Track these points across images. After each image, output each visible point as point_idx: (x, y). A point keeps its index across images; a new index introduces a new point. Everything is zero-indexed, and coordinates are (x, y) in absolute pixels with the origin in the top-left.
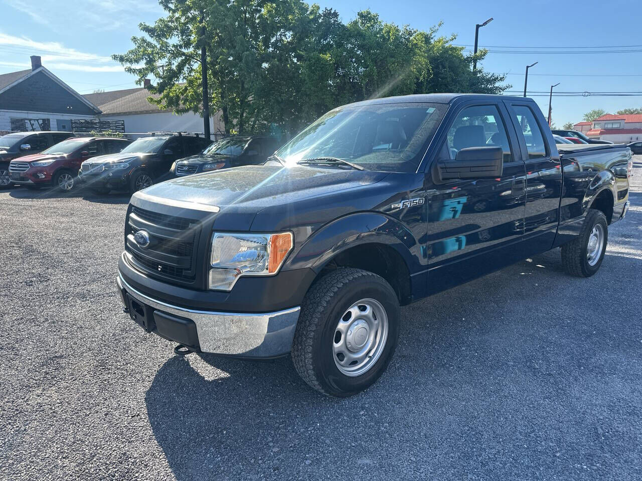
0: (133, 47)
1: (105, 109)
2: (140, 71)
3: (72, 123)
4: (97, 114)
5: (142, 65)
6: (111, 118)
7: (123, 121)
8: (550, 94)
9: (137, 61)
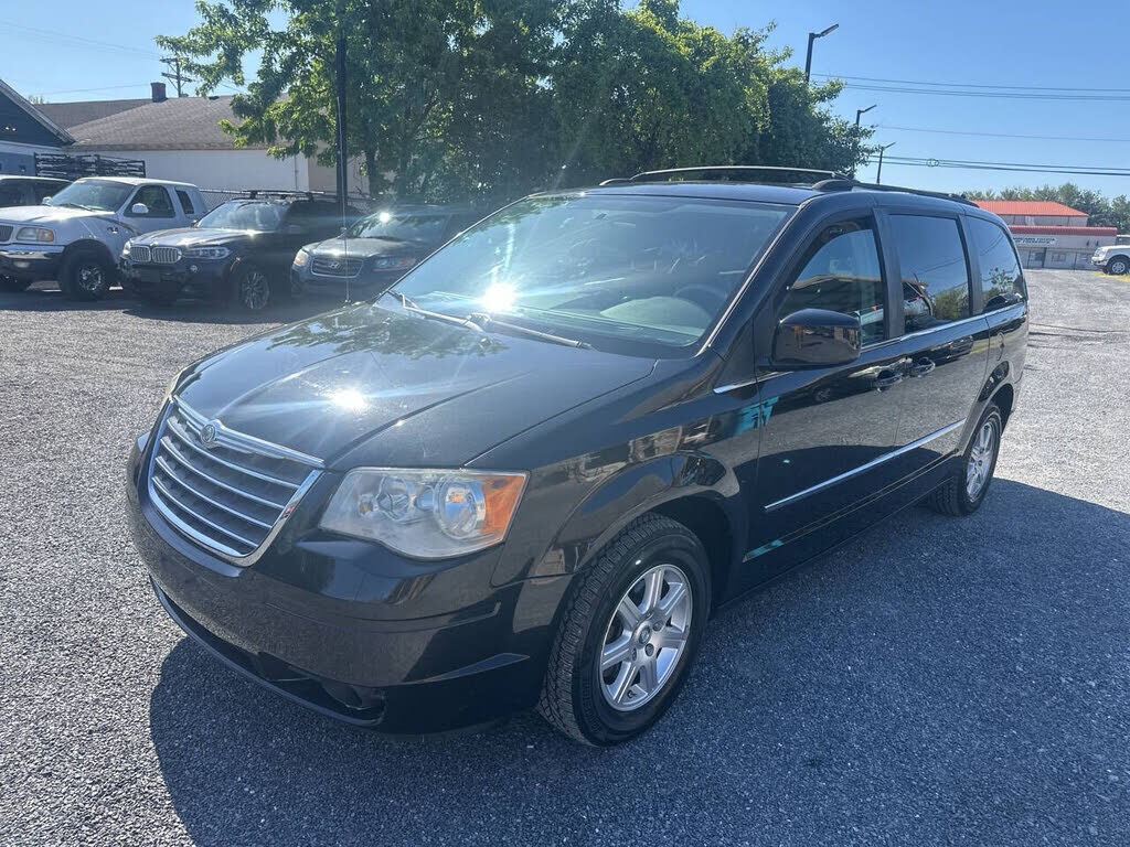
0: (199, 21)
1: (82, 134)
2: (209, 70)
3: (37, 161)
4: (65, 144)
5: (213, 59)
6: (118, 154)
7: (143, 162)
8: (878, 160)
9: (206, 50)
